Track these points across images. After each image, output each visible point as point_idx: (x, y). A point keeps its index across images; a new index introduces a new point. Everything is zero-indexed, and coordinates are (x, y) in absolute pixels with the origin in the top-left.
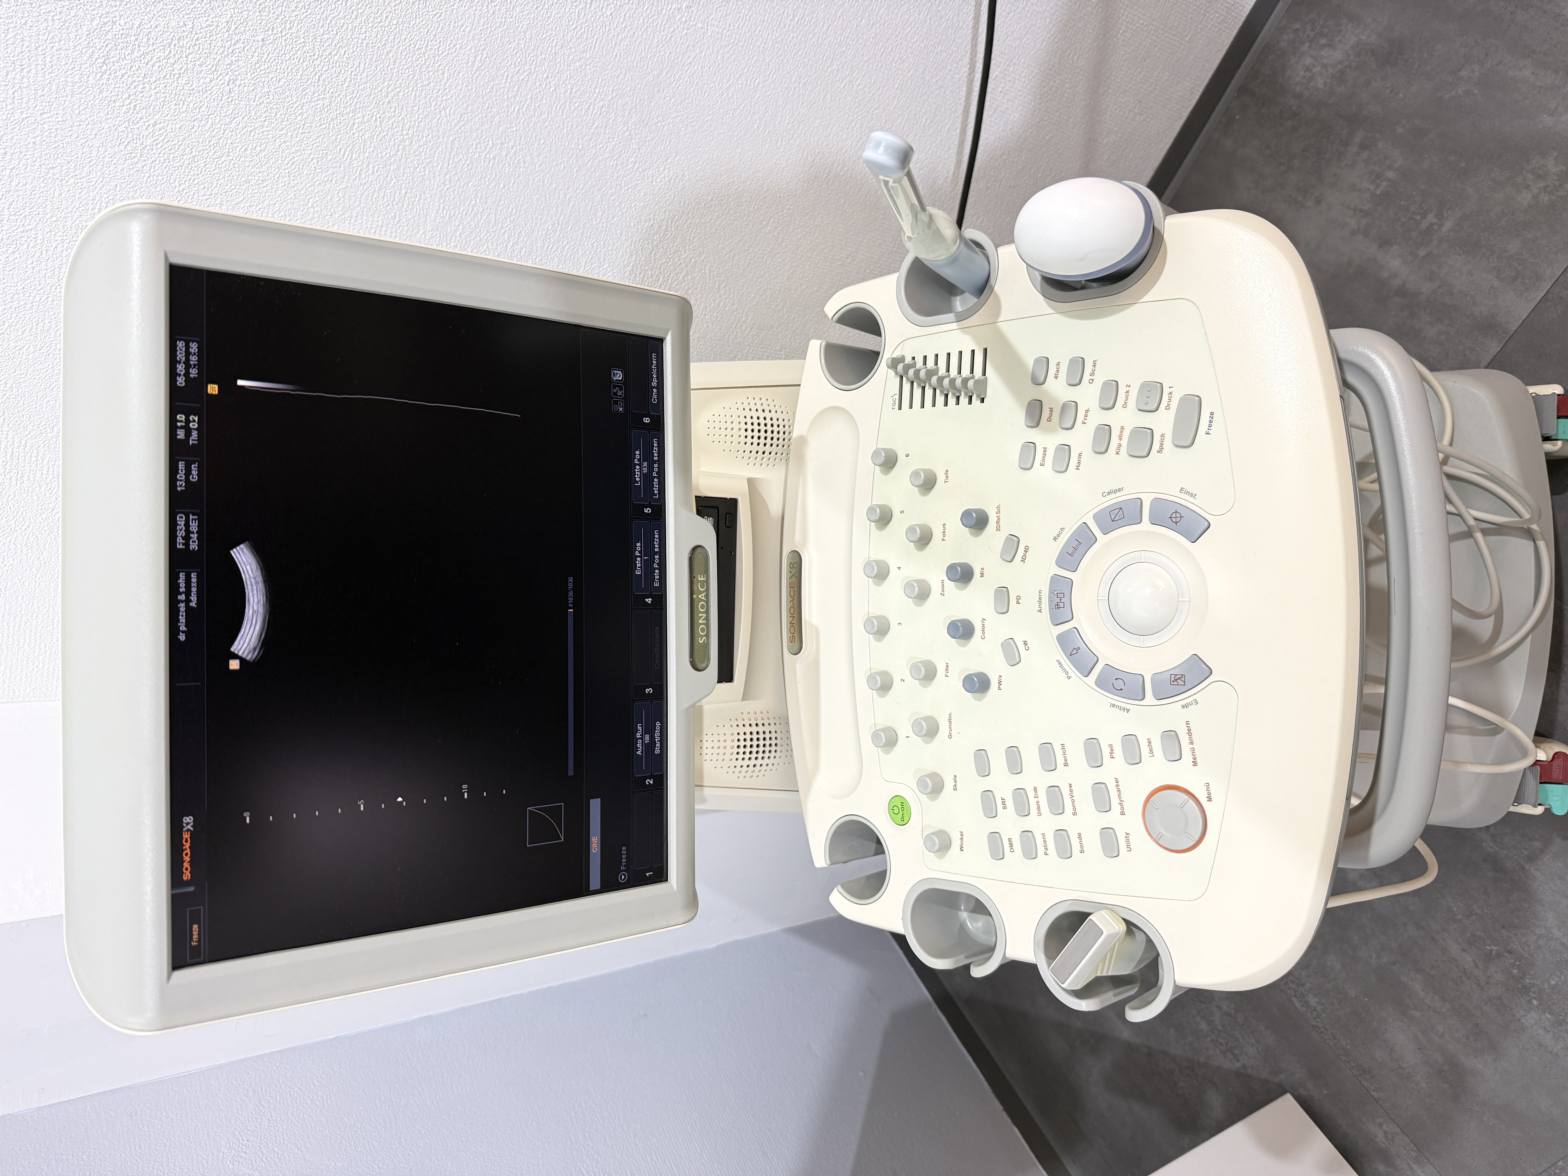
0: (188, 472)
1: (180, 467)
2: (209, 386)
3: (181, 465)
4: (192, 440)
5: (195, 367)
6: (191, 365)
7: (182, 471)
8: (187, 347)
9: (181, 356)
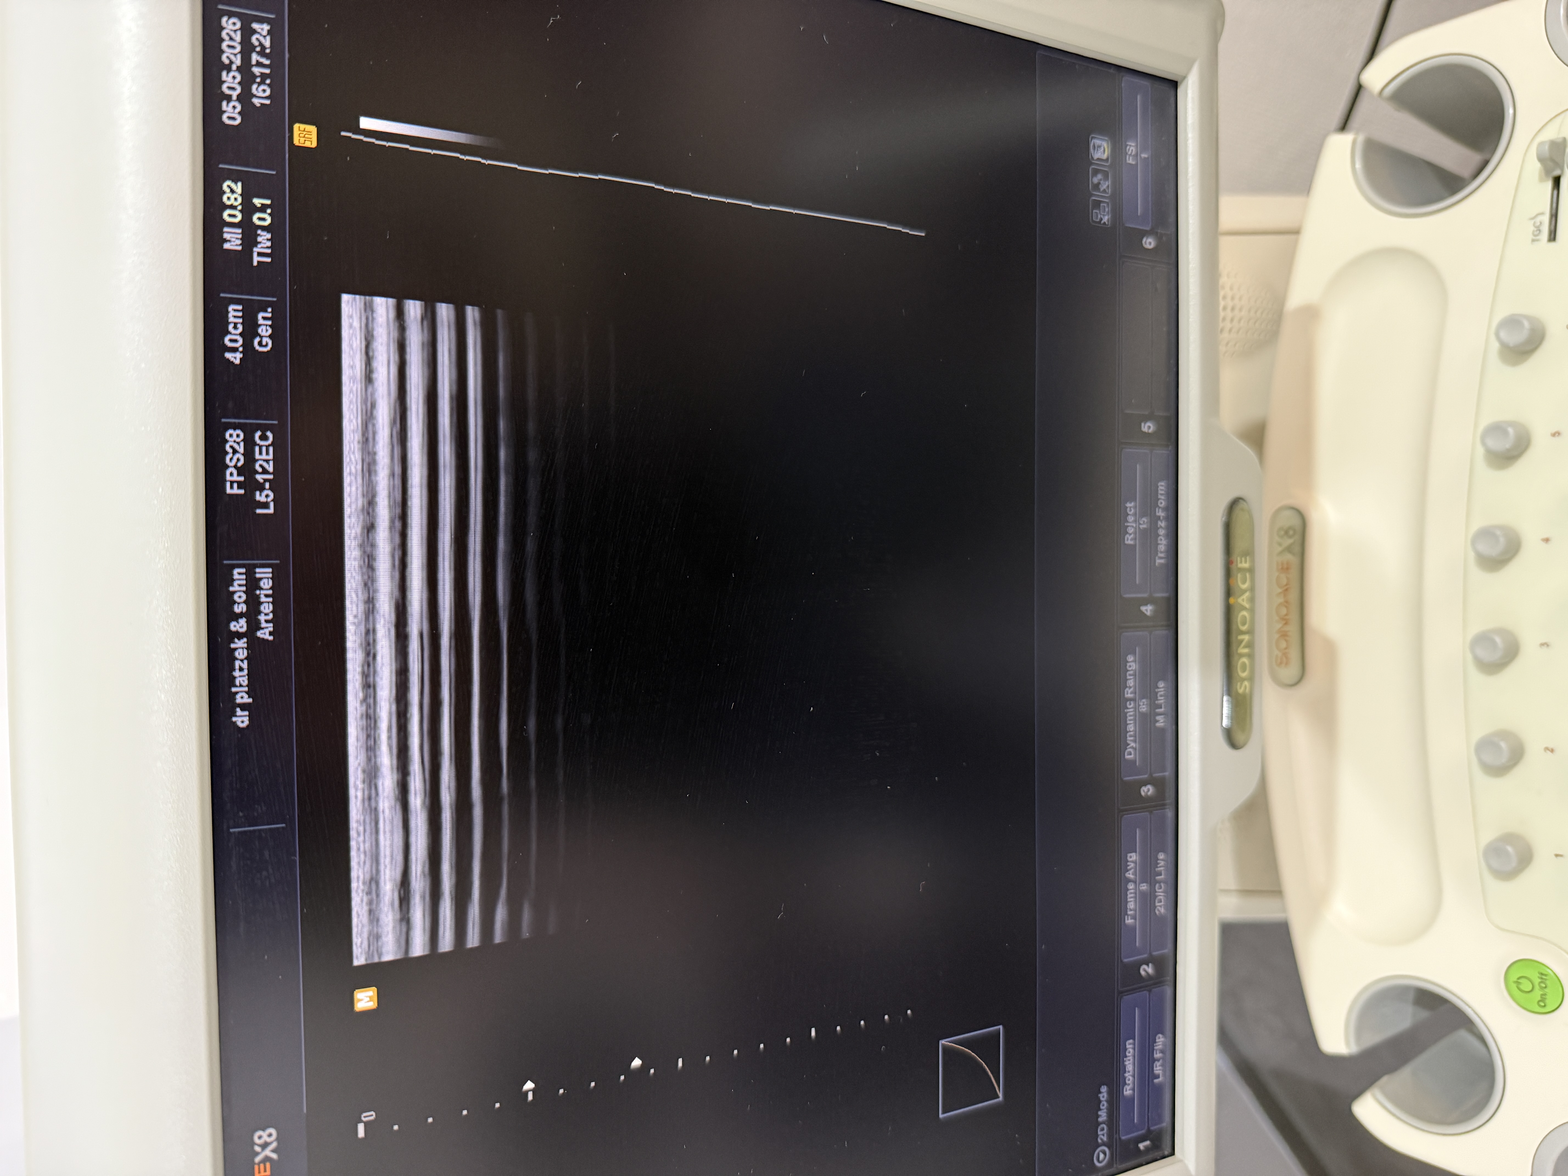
0: (250, 331)
1: (231, 319)
2: (296, 126)
3: (234, 312)
4: (260, 254)
5: (263, 82)
6: (254, 76)
7: (235, 327)
8: (247, 32)
9: (231, 53)
